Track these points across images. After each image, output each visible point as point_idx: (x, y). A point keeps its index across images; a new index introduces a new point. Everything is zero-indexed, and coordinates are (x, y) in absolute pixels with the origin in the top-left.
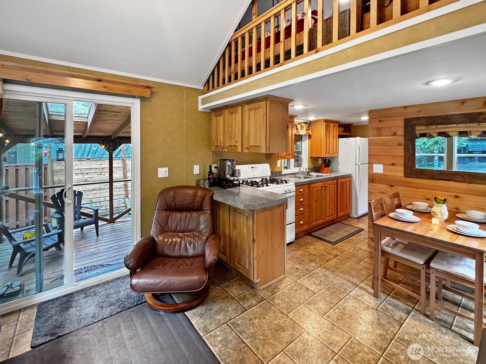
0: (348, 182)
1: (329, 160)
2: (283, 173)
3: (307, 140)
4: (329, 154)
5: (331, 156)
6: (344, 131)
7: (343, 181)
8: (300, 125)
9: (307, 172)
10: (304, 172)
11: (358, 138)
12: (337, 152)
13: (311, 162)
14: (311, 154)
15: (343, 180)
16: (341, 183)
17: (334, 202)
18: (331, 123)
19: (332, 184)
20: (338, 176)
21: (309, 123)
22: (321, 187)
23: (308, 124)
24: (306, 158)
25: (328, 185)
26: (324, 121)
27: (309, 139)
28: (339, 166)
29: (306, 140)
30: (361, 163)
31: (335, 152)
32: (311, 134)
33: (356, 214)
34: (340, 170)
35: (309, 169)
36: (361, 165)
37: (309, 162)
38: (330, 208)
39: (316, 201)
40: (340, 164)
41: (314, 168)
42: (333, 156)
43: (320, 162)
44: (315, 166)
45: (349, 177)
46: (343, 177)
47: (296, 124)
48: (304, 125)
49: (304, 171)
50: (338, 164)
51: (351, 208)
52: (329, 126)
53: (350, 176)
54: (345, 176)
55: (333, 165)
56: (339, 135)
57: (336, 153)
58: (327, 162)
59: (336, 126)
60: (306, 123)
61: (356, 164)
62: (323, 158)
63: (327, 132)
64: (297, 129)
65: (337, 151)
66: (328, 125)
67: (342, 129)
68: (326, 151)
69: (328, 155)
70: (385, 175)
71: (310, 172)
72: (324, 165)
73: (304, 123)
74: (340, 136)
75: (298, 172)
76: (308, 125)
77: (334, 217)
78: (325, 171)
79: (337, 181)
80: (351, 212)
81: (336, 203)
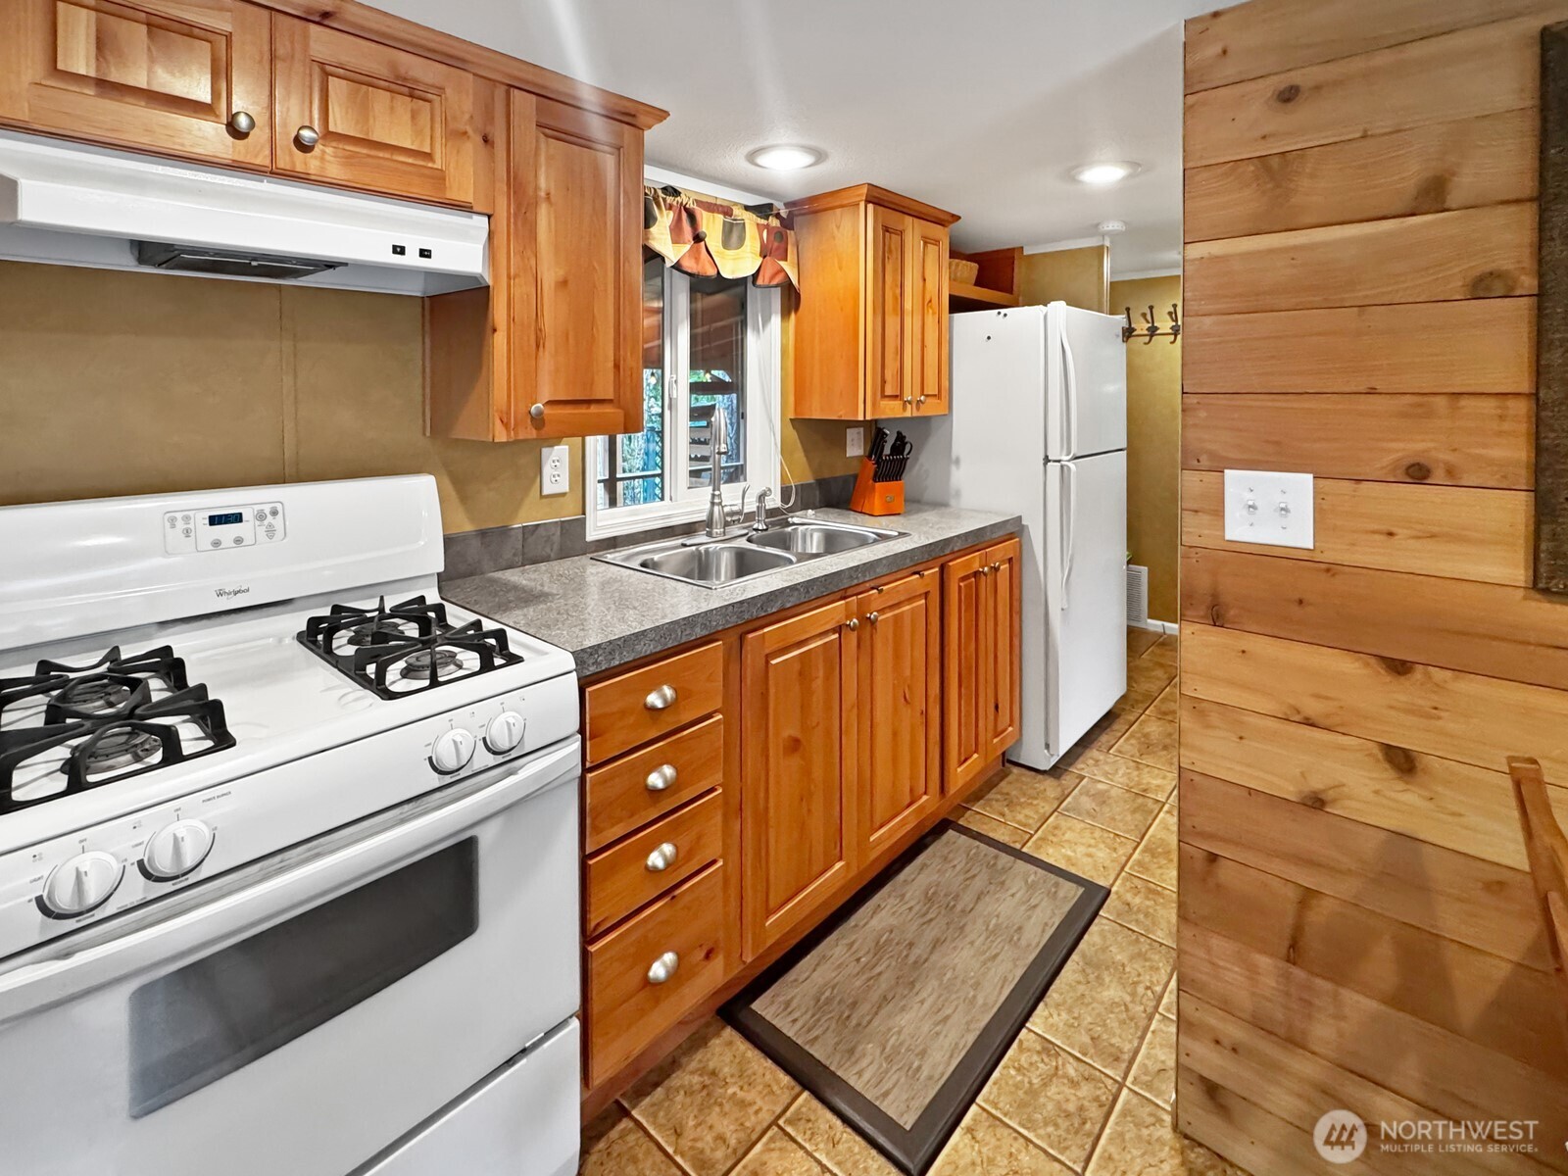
0: (1005, 567)
1: (900, 438)
2: (591, 535)
3: (776, 320)
4: (897, 403)
5: (908, 414)
6: (979, 282)
7: (976, 566)
8: (720, 217)
9: (772, 513)
10: (750, 516)
11: (1058, 307)
12: (944, 394)
13: (800, 455)
14: (798, 403)
15: (974, 561)
16: (963, 579)
17: (926, 714)
18: (909, 220)
19: (910, 600)
20: (947, 541)
21: (784, 213)
22: (839, 629)
23: (778, 216)
24: (772, 429)
25: (881, 611)
26: (868, 201)
27: (785, 314)
28: (953, 468)
29: (766, 320)
30: (1074, 451)
31: (931, 389)
32: (795, 282)
33: (1047, 746)
34: (958, 494)
35: (785, 497)
36: (1071, 465)
37: (785, 451)
38: (895, 760)
39: (795, 745)
40: (957, 462)
41: (821, 483)
42: (925, 411)
43: (855, 447)
44: (826, 475)
45: (1011, 536)
46: (977, 541)
47: (691, 205)
48: (750, 220)
49: (751, 506)
50: (948, 459)
51: (1017, 719)
52: (901, 233)
53: (1012, 532)
54: (988, 536)
55: (922, 467)
56: (951, 297)
57: (938, 396)
58: (887, 450)
59: (936, 242)
60: (763, 211)
61: (1047, 460)
62: (864, 423)
63: (889, 267)
64: (698, 238)
65: (945, 383)
66: (891, 225)
67: (970, 269)
68: (884, 382)
69: (890, 410)
70: (1330, 569)
71: (791, 510)
72: (871, 466)
73: (747, 208)
74: (959, 305)
75: (703, 517)
76: (774, 222)
77: (922, 808)
78: (877, 502)
79: (942, 568)
80: (1019, 741)
81: (935, 713)
